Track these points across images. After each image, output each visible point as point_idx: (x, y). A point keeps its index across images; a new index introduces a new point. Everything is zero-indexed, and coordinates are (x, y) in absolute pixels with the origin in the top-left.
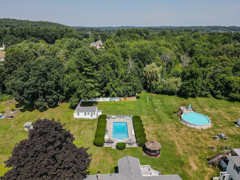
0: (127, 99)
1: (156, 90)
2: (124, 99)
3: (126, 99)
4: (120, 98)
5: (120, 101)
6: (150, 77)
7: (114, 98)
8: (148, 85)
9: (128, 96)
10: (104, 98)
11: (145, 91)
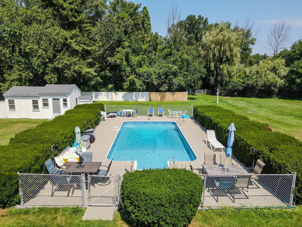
0: (166, 97)
1: (230, 87)
2: (159, 98)
3: (163, 97)
4: (150, 95)
5: (150, 100)
6: (217, 54)
7: (134, 93)
8: (211, 77)
9: (169, 90)
10: (110, 93)
11: (204, 91)
